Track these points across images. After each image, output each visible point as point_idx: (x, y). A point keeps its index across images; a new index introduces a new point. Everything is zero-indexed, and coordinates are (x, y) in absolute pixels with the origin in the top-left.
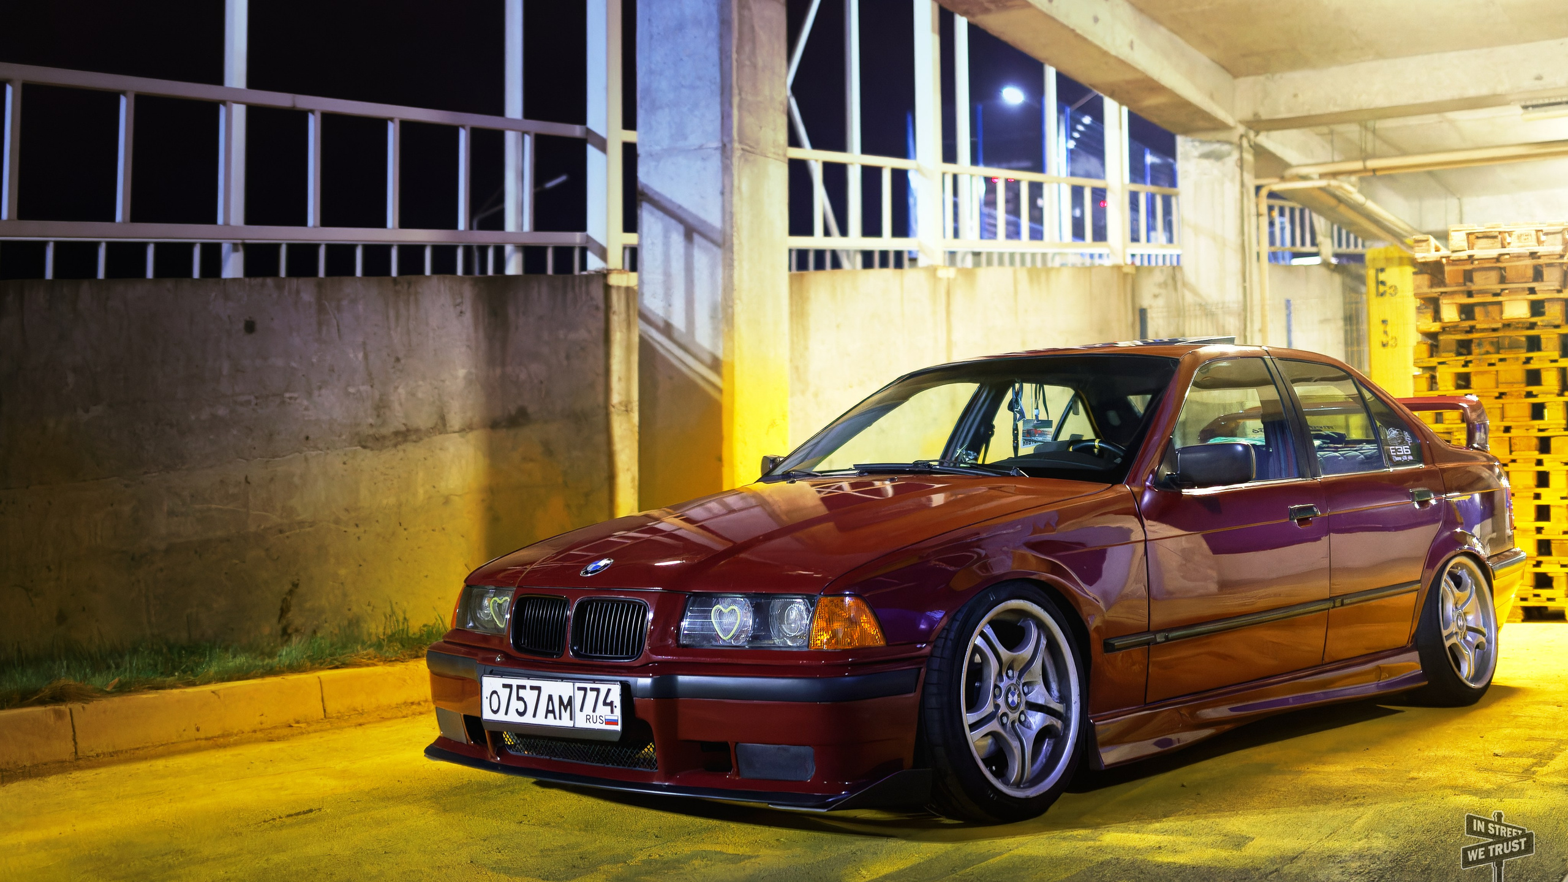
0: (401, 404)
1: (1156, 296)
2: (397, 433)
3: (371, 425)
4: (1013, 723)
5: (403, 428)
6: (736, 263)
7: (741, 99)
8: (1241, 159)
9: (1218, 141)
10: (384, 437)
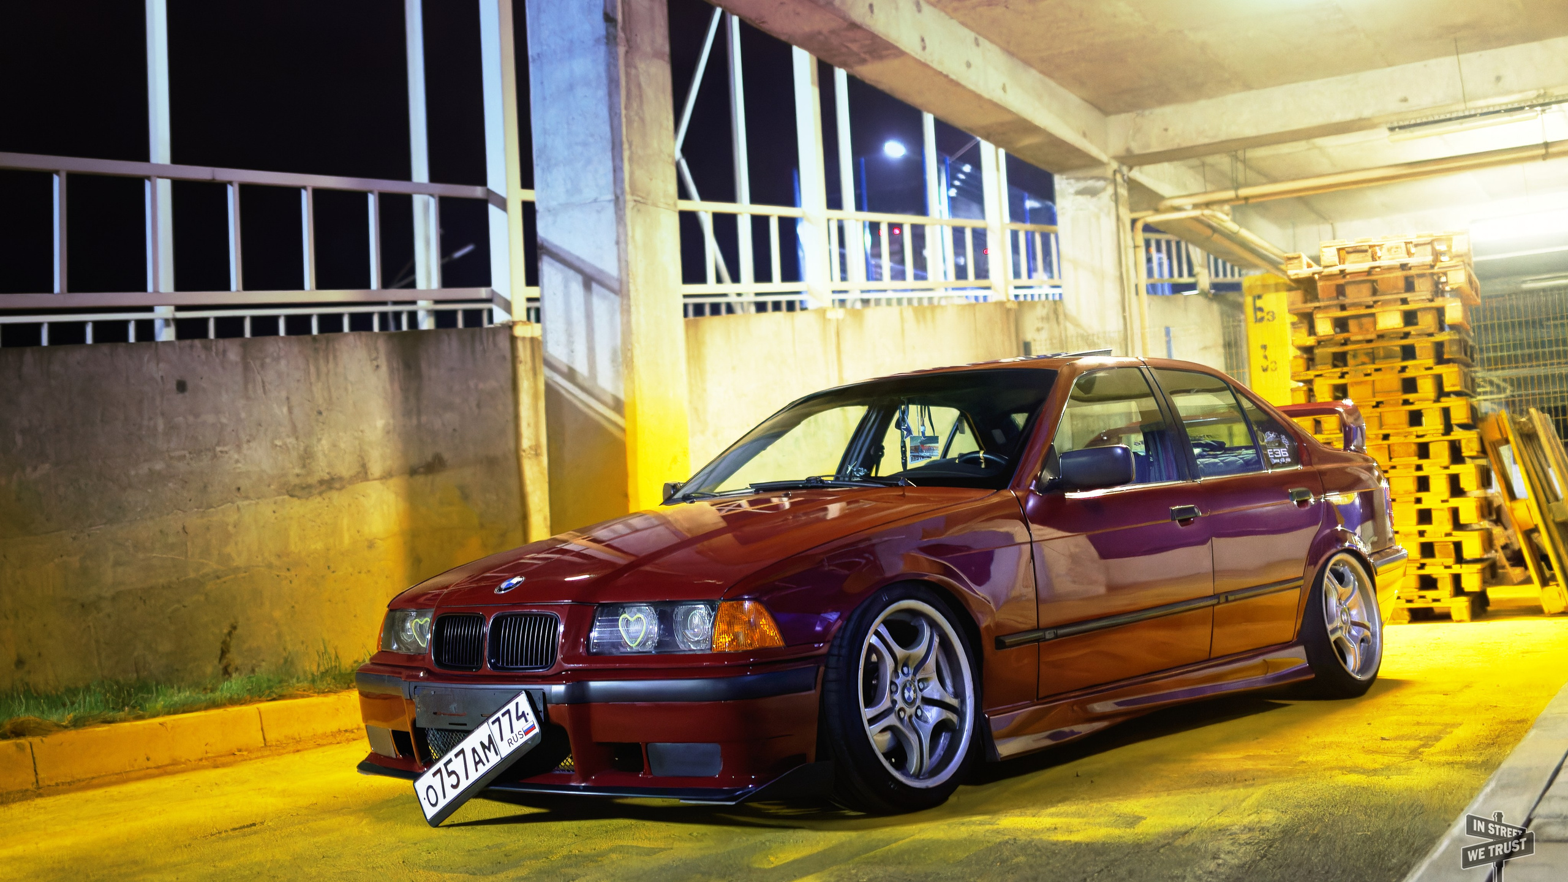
0: (325, 455)
1: (1038, 330)
2: (322, 482)
3: (298, 475)
4: (910, 717)
5: (327, 477)
6: (633, 309)
7: (632, 153)
8: (1116, 194)
9: (1092, 178)
10: (309, 486)
